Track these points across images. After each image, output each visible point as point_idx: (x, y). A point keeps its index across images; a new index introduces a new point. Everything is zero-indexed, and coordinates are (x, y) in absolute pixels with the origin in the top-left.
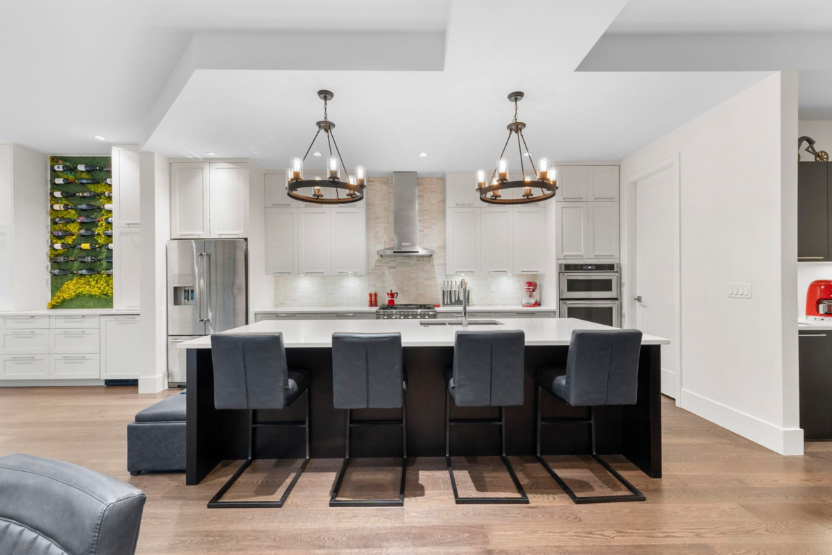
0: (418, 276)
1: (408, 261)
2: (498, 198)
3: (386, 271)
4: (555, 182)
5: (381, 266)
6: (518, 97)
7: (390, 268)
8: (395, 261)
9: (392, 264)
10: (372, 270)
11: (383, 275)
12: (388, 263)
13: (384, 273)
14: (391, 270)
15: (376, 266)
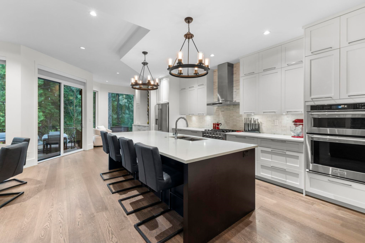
0: (234, 115)
1: (229, 107)
2: (181, 75)
3: (220, 113)
4: (208, 66)
5: (218, 111)
6: (190, 20)
7: (222, 111)
8: (224, 108)
9: (223, 109)
10: (215, 112)
11: (219, 115)
12: (221, 109)
13: (219, 114)
14: (223, 113)
15: (216, 111)
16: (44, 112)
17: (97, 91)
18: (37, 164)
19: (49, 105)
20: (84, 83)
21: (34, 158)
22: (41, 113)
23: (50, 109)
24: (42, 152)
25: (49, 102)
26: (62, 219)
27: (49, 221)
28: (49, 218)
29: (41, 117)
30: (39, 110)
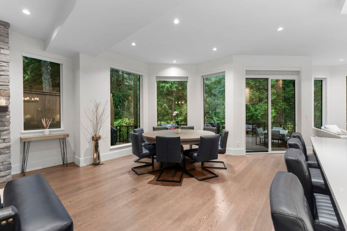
16: (275, 109)
17: (325, 78)
18: (245, 155)
19: (280, 102)
20: (298, 72)
21: (243, 149)
22: (273, 110)
23: (280, 105)
24: (263, 144)
25: (280, 99)
26: (216, 222)
27: (208, 215)
28: (211, 212)
29: (273, 113)
30: (272, 107)
